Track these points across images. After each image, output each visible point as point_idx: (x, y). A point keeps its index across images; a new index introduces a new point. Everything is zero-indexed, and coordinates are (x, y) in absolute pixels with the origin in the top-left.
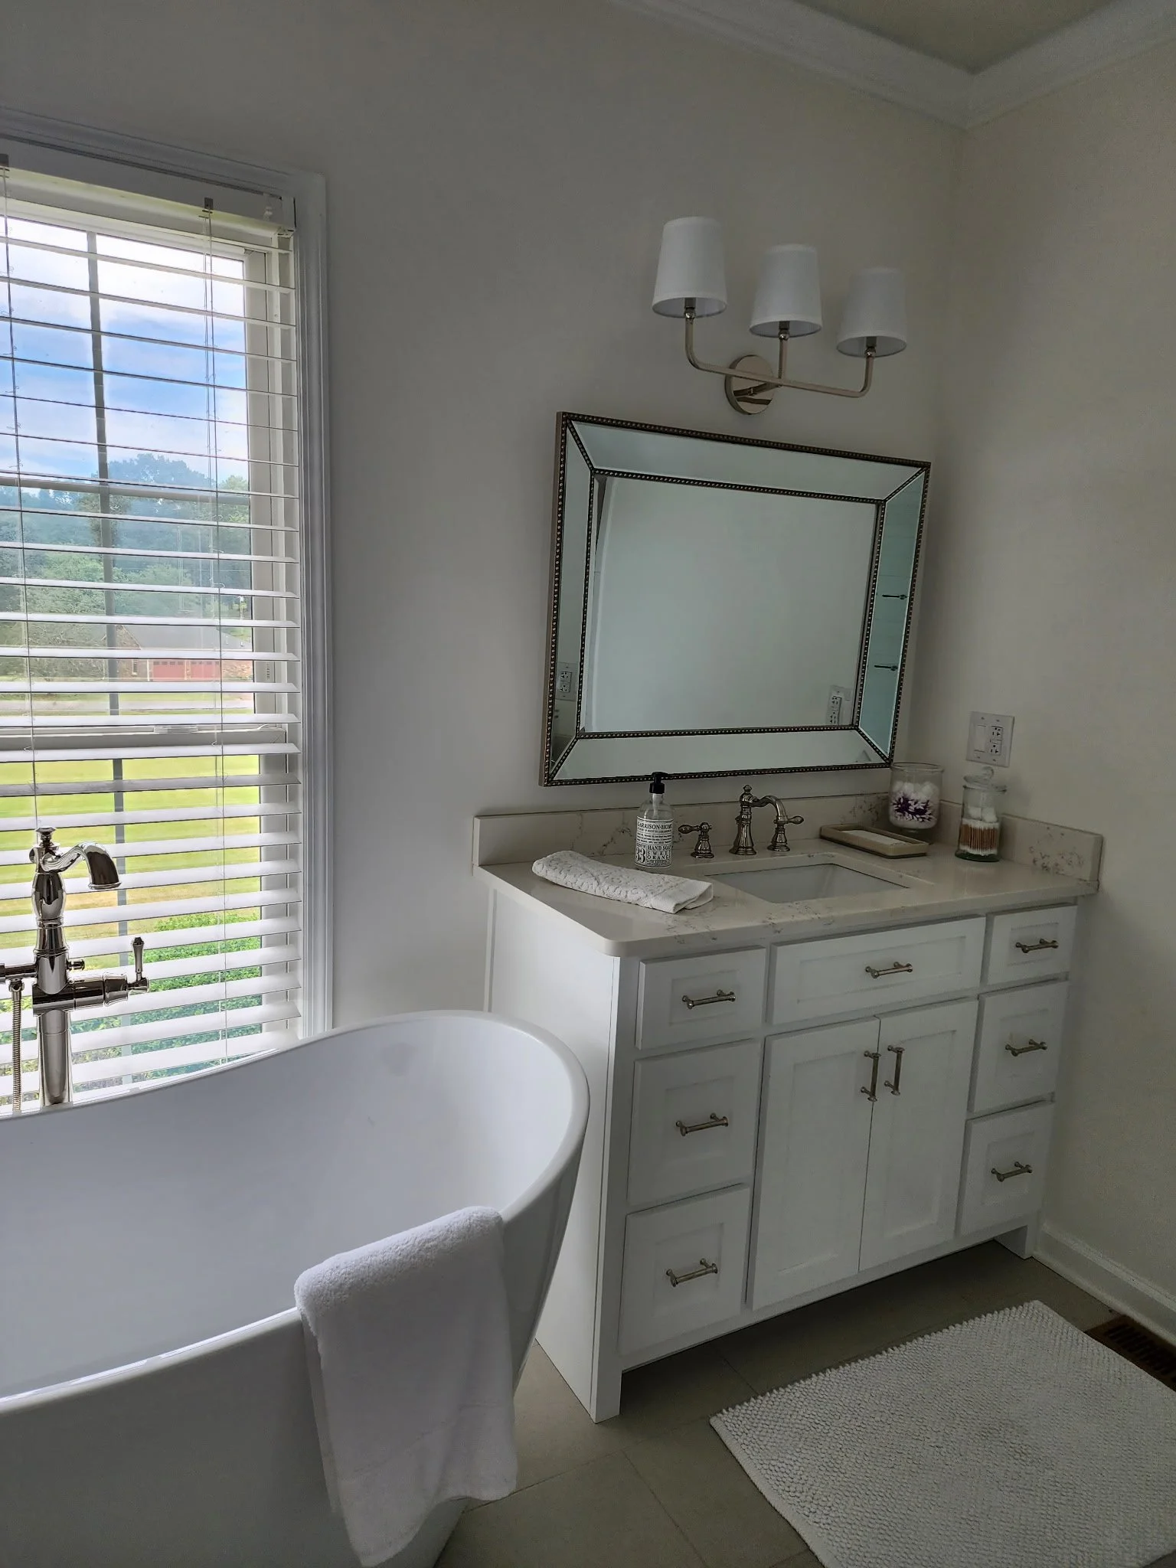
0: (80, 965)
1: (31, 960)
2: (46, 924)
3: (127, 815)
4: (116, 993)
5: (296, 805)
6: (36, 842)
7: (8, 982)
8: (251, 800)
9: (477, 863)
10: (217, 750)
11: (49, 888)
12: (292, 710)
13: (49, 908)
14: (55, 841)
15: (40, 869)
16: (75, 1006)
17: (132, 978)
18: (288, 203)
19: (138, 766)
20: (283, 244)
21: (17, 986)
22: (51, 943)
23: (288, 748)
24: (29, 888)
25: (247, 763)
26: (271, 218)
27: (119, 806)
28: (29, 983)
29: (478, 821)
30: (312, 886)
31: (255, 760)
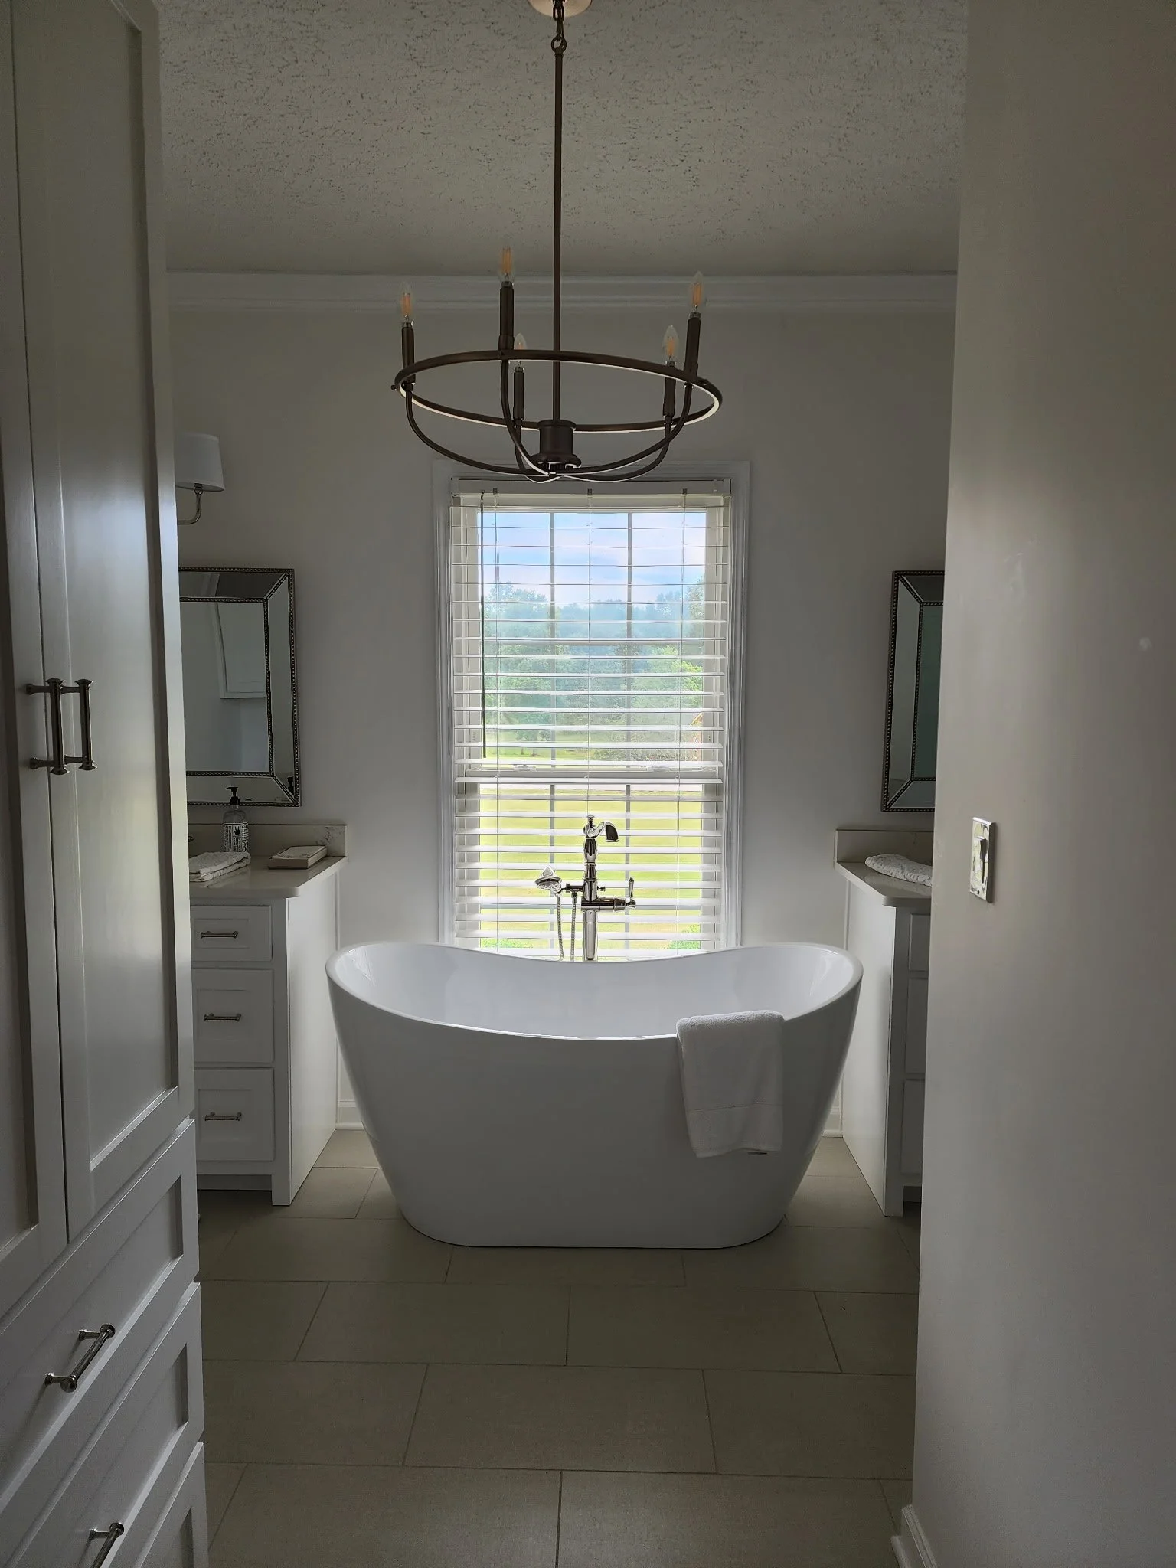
0: (603, 889)
1: (581, 883)
2: (589, 864)
3: (632, 814)
4: (618, 906)
5: (721, 815)
6: (587, 823)
7: (571, 892)
8: (697, 810)
9: (836, 860)
10: (677, 781)
11: (591, 846)
12: (721, 759)
13: (591, 858)
14: (594, 823)
15: (587, 837)
16: (600, 909)
17: (628, 900)
18: (726, 482)
19: (638, 788)
20: (726, 506)
21: (575, 895)
22: (591, 875)
23: (718, 781)
24: (581, 849)
25: (697, 788)
26: (717, 492)
27: (628, 810)
28: (580, 894)
29: (837, 832)
30: (728, 866)
31: (700, 788)
